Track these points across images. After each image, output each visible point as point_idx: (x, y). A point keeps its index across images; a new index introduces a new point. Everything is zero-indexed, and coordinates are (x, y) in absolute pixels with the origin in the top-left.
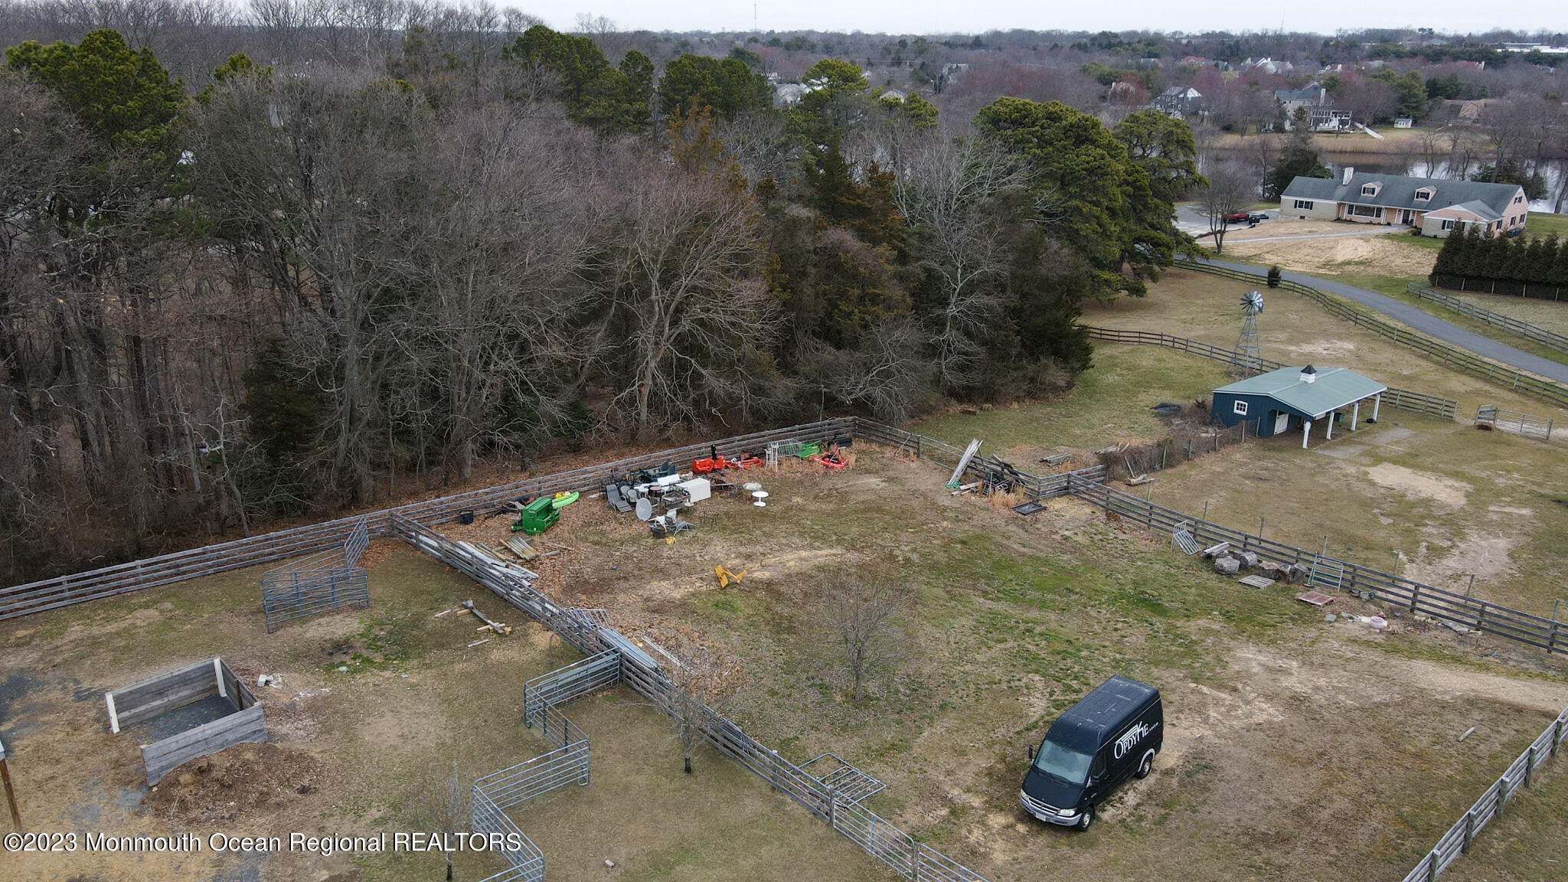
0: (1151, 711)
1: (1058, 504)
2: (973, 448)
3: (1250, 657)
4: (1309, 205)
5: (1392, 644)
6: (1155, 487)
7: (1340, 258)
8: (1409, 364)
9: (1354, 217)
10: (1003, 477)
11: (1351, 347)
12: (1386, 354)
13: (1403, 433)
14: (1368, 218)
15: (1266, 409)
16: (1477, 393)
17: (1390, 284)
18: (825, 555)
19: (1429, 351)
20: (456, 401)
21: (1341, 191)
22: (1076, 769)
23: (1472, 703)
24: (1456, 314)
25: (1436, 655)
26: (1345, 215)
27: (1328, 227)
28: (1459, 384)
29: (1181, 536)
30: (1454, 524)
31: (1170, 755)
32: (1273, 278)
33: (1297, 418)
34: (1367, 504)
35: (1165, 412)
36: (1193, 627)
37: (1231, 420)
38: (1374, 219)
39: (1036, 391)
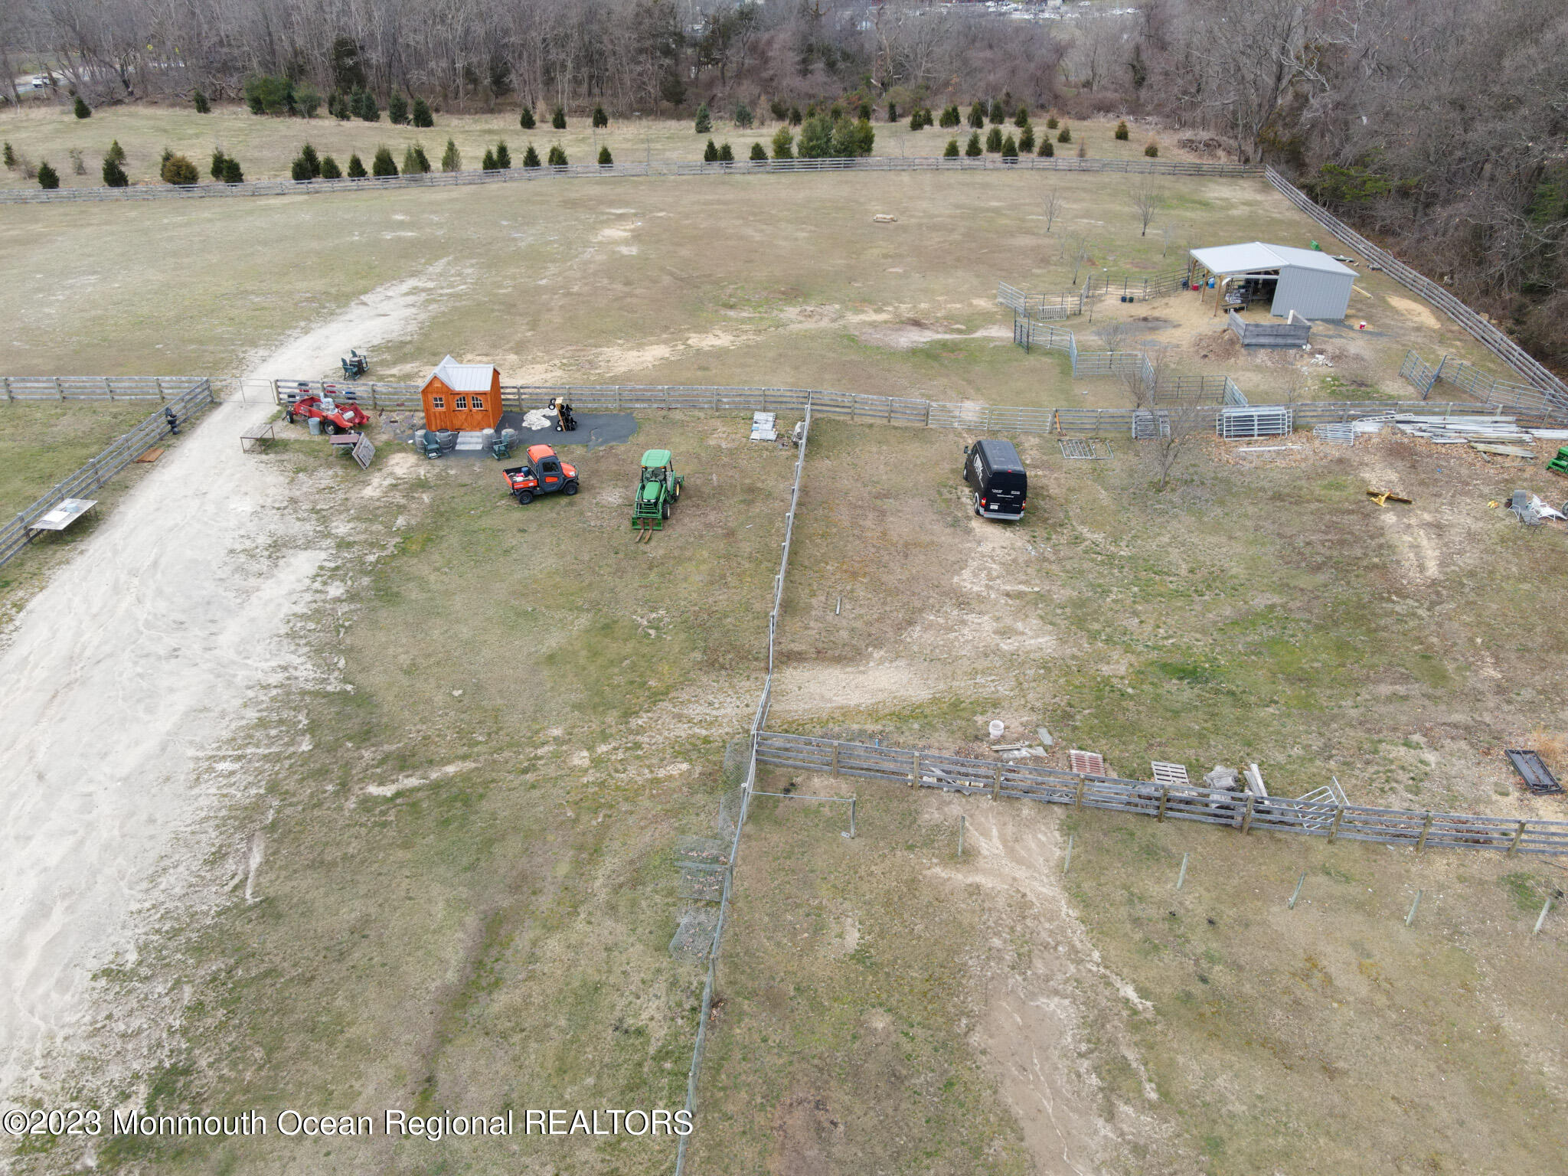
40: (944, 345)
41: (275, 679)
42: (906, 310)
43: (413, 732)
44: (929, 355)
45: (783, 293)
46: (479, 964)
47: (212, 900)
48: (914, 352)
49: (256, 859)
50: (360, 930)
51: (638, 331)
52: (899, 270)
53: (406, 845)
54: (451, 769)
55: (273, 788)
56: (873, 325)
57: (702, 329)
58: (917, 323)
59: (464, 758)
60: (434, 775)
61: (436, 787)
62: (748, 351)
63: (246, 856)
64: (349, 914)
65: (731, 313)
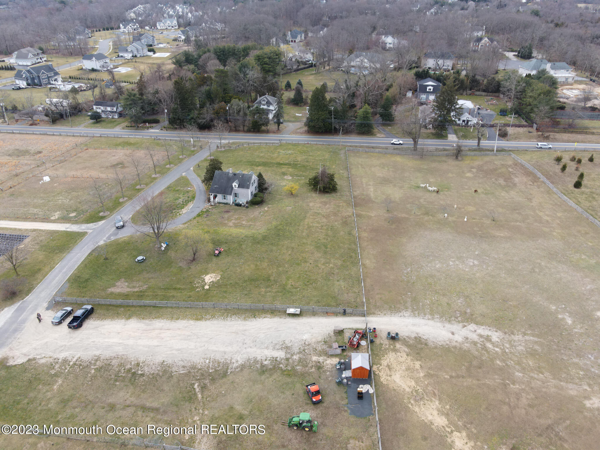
41: (233, 361)
43: (212, 388)
46: (149, 409)
47: (174, 369)
49: (182, 372)
50: (163, 390)
51: (462, 413)
53: (180, 393)
54: (200, 396)
55: (200, 369)
59: (203, 397)
60: (198, 393)
61: (195, 394)
63: (183, 370)
64: (166, 388)
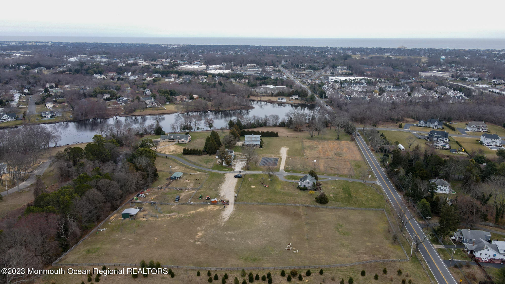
0: (179, 197)
1: (166, 189)
2: (158, 187)
3: (182, 194)
4: (164, 140)
5: (188, 191)
6: (170, 186)
7: (172, 150)
8: (184, 168)
9: (170, 141)
10: (161, 188)
11: (178, 167)
12: (182, 168)
13: (185, 177)
14: (172, 141)
15: (175, 177)
16: (190, 171)
17: (178, 155)
18: (156, 196)
19: (185, 166)
20: (141, 191)
21: (168, 137)
22: (177, 199)
23: (192, 193)
24: (186, 159)
25: (190, 191)
26: (169, 141)
27: (168, 143)
28: (188, 170)
29: (175, 189)
30: (190, 183)
31: (180, 199)
32: (166, 157)
33: (177, 178)
34: (184, 183)
35: (167, 179)
36: (178, 193)
37: (173, 179)
38: (173, 141)
39: (156, 180)
40: (169, 213)
42: (169, 218)
44: (172, 212)
45: (182, 219)
48: (173, 212)
51: (200, 213)
52: (165, 226)
56: (175, 215)
57: (193, 213)
58: (170, 216)
62: (190, 211)
65: (189, 216)
